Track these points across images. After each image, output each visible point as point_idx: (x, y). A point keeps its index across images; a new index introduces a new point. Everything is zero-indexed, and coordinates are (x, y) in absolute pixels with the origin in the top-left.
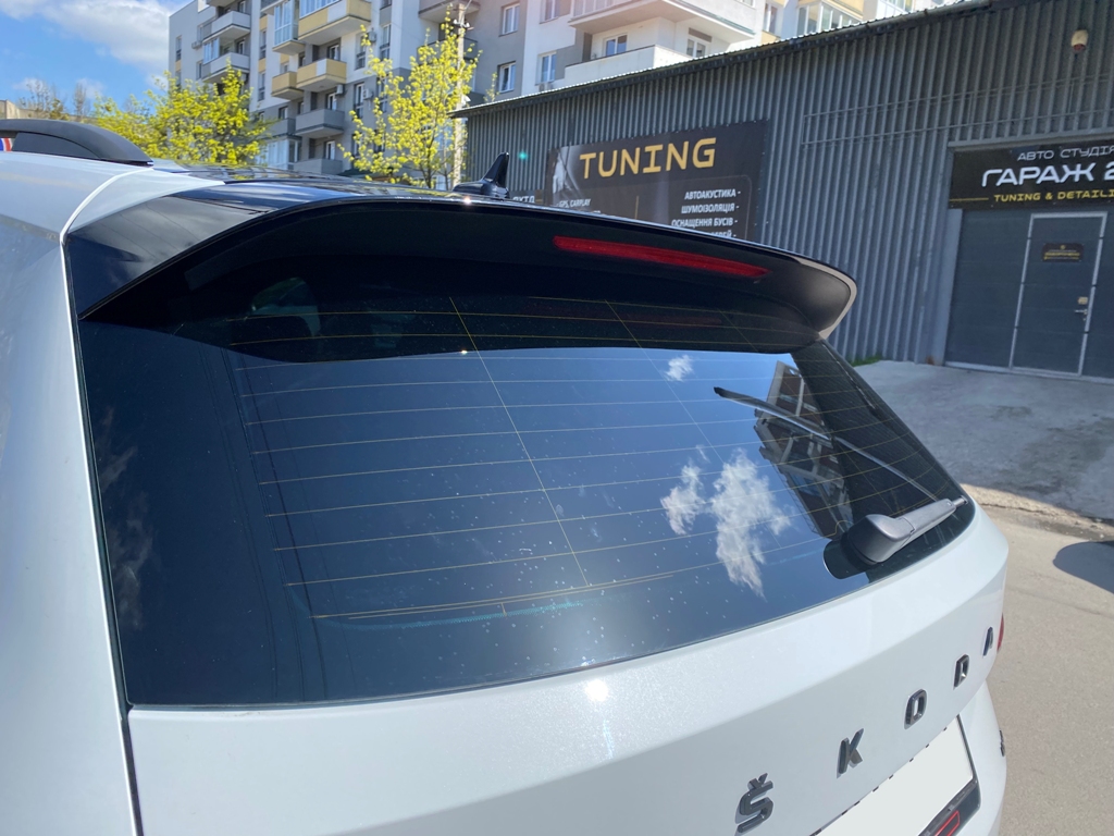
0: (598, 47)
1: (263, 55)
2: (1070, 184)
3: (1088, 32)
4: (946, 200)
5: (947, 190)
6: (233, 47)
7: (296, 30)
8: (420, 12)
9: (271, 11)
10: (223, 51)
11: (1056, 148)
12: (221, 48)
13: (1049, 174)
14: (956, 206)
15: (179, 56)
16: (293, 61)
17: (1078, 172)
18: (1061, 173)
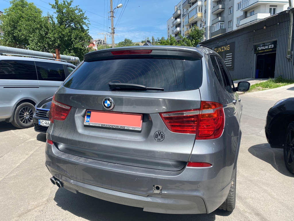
0: (248, 14)
1: (183, 27)
2: (266, 49)
3: (266, 26)
4: (254, 53)
5: (254, 51)
6: (178, 26)
7: (188, 21)
8: (212, 13)
9: (184, 18)
10: (176, 27)
11: (264, 44)
12: (176, 26)
13: (263, 48)
14: (255, 53)
15: (169, 30)
16: (189, 27)
17: (266, 47)
18: (265, 47)
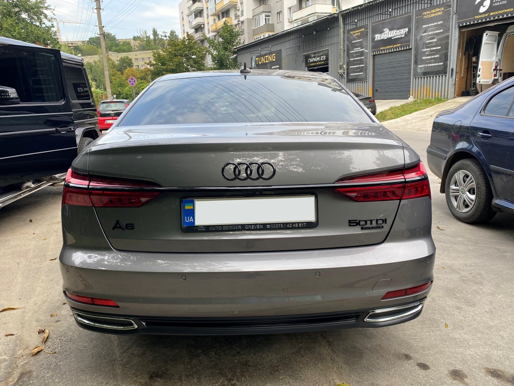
0: (304, 5)
1: (208, 17)
3: (316, 31)
6: (199, 15)
9: (208, 2)
10: (196, 16)
11: (315, 54)
14: (306, 66)
15: (183, 20)
16: (217, 18)
17: (318, 59)
